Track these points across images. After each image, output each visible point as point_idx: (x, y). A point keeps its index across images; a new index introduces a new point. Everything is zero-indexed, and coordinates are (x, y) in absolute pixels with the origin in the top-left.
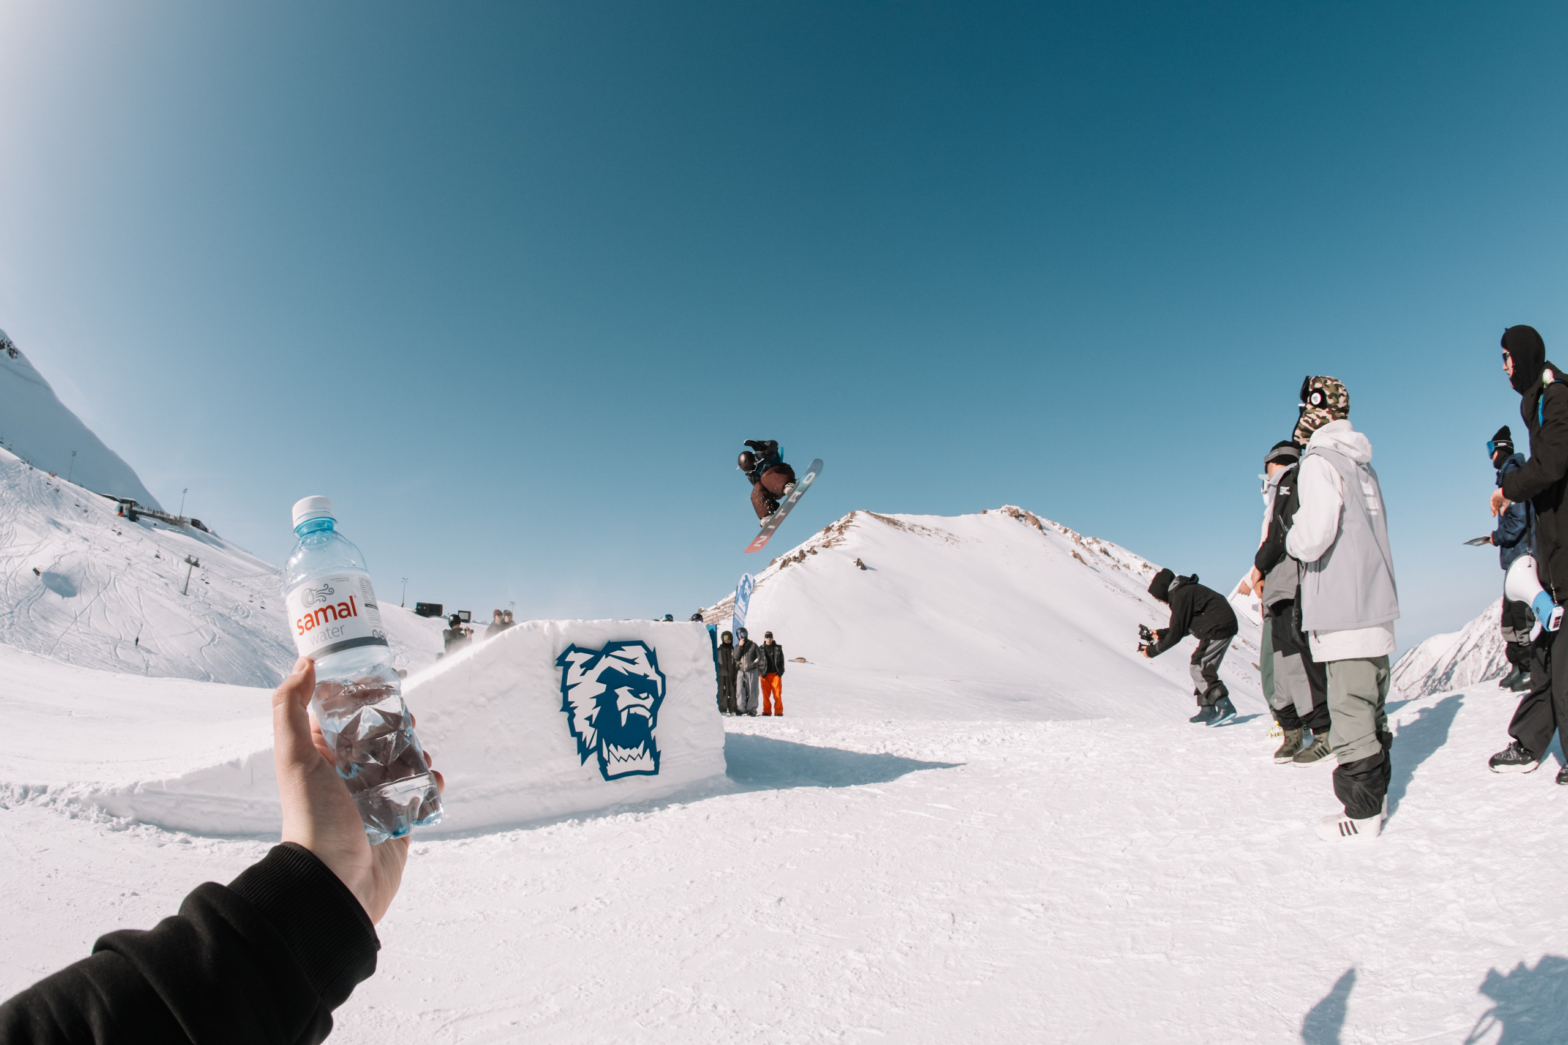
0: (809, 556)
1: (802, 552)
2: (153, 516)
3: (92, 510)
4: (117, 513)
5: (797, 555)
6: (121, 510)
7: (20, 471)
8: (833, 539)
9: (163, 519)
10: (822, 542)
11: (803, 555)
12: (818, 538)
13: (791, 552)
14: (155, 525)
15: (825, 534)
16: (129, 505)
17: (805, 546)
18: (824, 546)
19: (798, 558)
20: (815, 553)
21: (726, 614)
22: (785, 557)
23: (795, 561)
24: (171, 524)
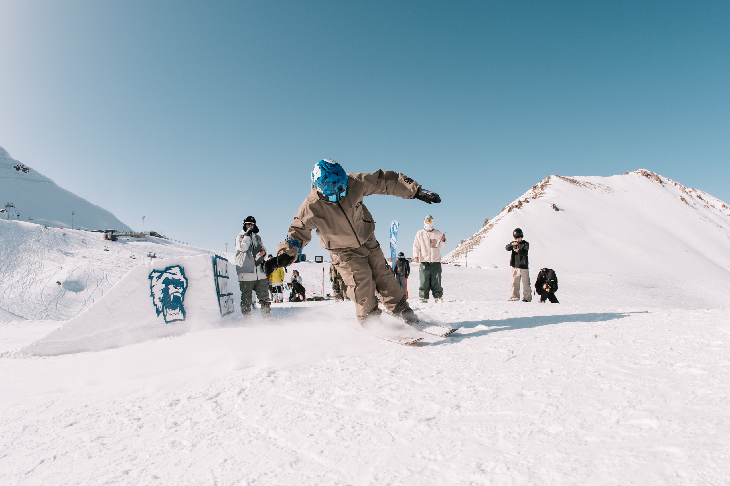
0: (524, 204)
1: (520, 202)
2: (126, 235)
3: (88, 241)
4: (104, 239)
5: (517, 204)
6: (106, 236)
7: (41, 232)
8: (538, 193)
9: (132, 236)
10: (532, 195)
11: (520, 204)
12: (529, 193)
13: (514, 202)
14: (128, 240)
15: (533, 190)
16: (111, 233)
17: (522, 198)
18: (533, 198)
19: (518, 206)
20: (528, 202)
21: (477, 242)
22: (510, 206)
23: (516, 208)
24: (138, 237)
